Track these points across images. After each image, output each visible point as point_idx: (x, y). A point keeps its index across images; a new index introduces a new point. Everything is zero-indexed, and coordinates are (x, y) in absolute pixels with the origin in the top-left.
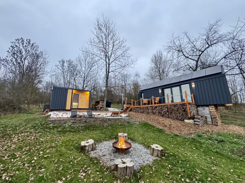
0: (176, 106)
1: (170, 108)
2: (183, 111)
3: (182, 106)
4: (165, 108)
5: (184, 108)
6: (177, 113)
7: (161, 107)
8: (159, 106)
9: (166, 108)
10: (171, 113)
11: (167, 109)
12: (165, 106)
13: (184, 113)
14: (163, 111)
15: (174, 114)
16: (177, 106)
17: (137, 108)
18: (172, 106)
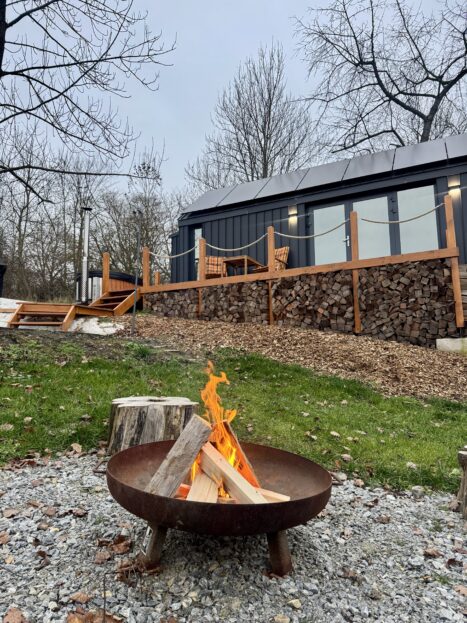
0: (397, 271)
1: (367, 285)
2: (432, 295)
3: (431, 270)
4: (336, 287)
5: (442, 281)
6: (403, 306)
7: (314, 283)
8: (307, 276)
9: (343, 283)
10: (372, 307)
11: (347, 293)
12: (339, 278)
13: (438, 305)
14: (326, 304)
15: (385, 315)
16: (403, 274)
17: (176, 295)
18: (376, 274)
